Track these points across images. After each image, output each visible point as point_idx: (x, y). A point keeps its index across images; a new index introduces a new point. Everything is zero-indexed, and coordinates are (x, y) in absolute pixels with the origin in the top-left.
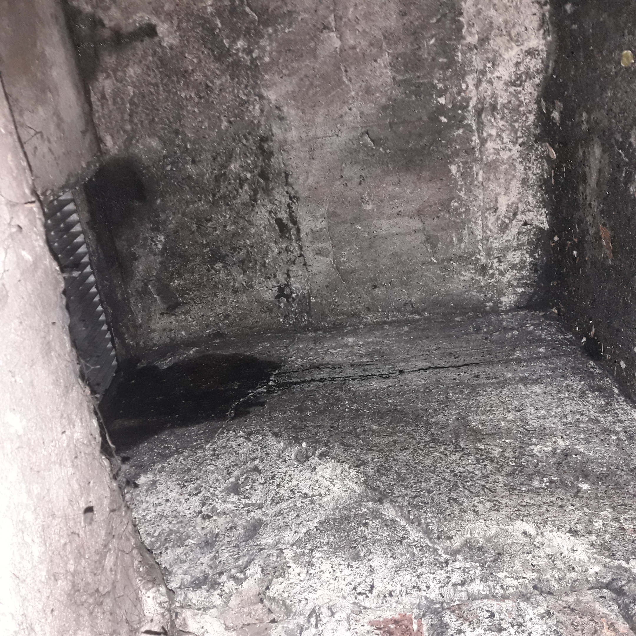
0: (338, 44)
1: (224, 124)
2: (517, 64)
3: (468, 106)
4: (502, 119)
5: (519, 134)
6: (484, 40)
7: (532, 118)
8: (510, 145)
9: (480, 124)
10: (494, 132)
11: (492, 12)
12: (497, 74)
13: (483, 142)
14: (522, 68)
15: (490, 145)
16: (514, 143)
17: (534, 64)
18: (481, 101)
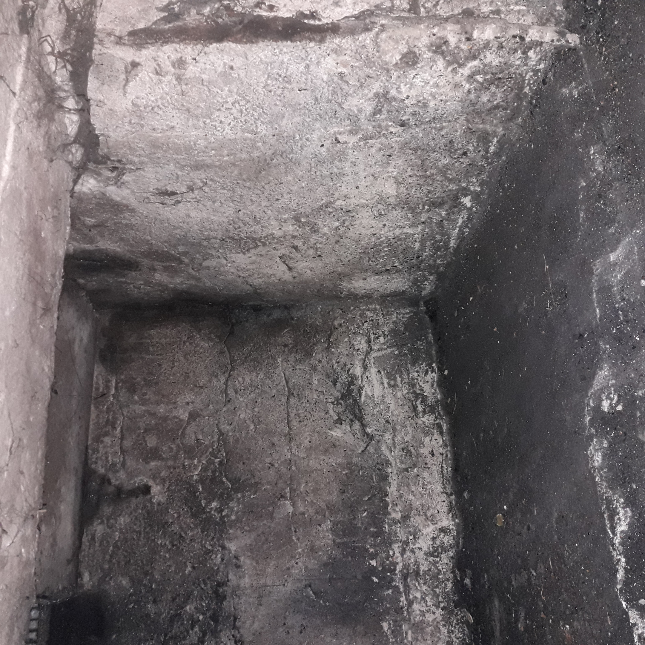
0: (291, 510)
1: (189, 569)
2: (434, 539)
3: (395, 570)
4: (425, 584)
5: (440, 599)
6: (406, 517)
7: (450, 585)
8: (433, 608)
9: (407, 587)
10: (418, 595)
11: (411, 497)
12: (417, 545)
13: (410, 603)
14: (438, 542)
15: (416, 607)
16: (437, 607)
17: (448, 540)
18: (406, 567)
